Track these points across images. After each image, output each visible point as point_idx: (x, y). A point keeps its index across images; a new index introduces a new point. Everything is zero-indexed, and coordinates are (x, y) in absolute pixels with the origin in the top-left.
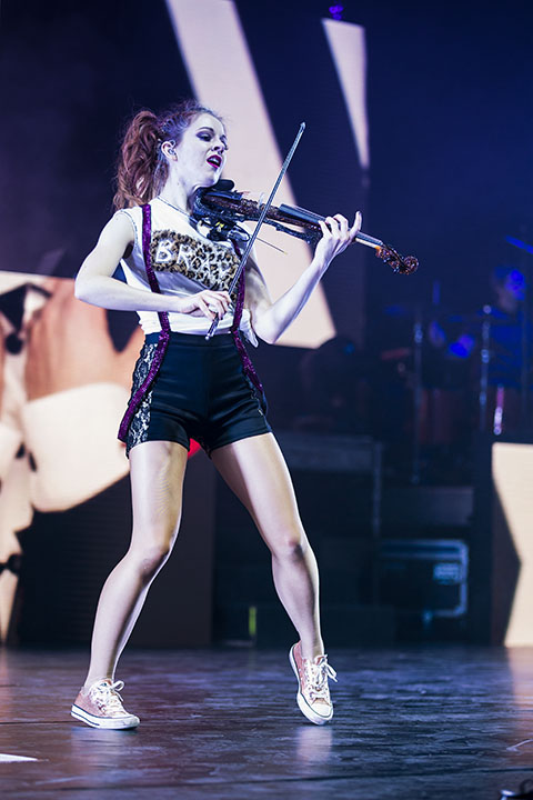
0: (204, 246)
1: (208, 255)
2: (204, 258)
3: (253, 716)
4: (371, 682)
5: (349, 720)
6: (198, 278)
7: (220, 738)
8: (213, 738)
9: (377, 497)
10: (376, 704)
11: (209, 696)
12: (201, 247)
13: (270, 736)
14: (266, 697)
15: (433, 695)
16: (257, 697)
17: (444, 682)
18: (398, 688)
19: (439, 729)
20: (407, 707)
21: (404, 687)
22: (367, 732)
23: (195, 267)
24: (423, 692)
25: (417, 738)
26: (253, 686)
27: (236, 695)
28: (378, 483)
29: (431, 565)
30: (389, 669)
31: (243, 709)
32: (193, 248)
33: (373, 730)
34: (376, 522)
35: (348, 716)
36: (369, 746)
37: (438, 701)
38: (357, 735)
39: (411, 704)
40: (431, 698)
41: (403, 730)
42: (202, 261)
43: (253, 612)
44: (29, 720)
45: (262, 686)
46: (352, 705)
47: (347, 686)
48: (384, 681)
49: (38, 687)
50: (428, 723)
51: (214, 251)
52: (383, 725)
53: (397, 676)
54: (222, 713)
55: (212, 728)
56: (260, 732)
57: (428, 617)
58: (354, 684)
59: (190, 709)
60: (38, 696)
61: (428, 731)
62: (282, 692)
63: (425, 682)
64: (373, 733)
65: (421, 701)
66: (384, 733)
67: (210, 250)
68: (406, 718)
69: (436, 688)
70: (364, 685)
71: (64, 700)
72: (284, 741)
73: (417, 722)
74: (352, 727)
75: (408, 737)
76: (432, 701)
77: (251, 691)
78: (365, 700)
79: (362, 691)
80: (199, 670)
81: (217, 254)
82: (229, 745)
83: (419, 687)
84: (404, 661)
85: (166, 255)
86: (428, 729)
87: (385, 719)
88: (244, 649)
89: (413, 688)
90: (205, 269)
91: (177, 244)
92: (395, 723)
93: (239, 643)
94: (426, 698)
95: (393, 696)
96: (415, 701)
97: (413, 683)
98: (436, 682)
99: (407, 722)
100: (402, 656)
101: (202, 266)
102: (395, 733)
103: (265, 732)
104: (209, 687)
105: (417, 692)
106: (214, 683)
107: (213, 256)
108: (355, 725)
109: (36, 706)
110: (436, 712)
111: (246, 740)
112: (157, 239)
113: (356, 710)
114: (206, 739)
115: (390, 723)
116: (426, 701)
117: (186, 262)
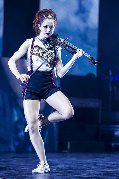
0: (46, 50)
1: (46, 53)
2: (45, 53)
3: (69, 170)
4: (99, 161)
5: (93, 171)
6: (43, 58)
7: (61, 175)
8: (59, 175)
9: (100, 114)
10: (100, 167)
11: (58, 164)
12: (45, 50)
13: (73, 175)
14: (72, 165)
15: (115, 164)
16: (70, 165)
17: (117, 161)
18: (106, 163)
19: (116, 173)
20: (107, 167)
21: (107, 163)
22: (98, 174)
23: (42, 55)
24: (112, 164)
25: (110, 175)
26: (69, 162)
27: (65, 164)
28: (100, 111)
29: (114, 131)
30: (103, 158)
31: (67, 168)
32: (43, 51)
33: (99, 173)
34: (100, 121)
35: (93, 170)
36: (99, 177)
37: (116, 166)
38: (95, 175)
39: (109, 167)
40: (114, 165)
41: (107, 173)
42: (44, 54)
43: (69, 143)
44: (12, 170)
45: (71, 162)
46: (94, 167)
47: (93, 162)
48: (102, 161)
49: (15, 162)
50: (113, 172)
51: (48, 52)
52: (102, 172)
53: (105, 160)
54: (61, 169)
55: (59, 173)
56: (71, 174)
57: (113, 145)
58: (94, 162)
59: (53, 168)
60: (15, 164)
61: (113, 174)
62: (77, 164)
63: (112, 161)
64: (99, 174)
65: (111, 166)
66: (102, 174)
67: (47, 52)
68: (108, 170)
69: (115, 163)
70: (97, 162)
71: (21, 165)
72: (77, 176)
73: (111, 171)
74: (94, 173)
75: (108, 175)
76: (114, 166)
77: (68, 163)
78: (97, 166)
79: (96, 163)
80: (55, 158)
81: (49, 53)
82: (63, 177)
83: (111, 162)
84: (107, 156)
85: (35, 51)
86: (114, 173)
87: (102, 171)
88: (66, 153)
89: (110, 163)
90: (45, 56)
91: (39, 49)
92: (105, 172)
93: (65, 151)
94: (113, 165)
95: (104, 165)
96: (110, 166)
97: (109, 161)
98: (115, 161)
99: (108, 171)
100: (106, 155)
101: (44, 55)
102: (105, 174)
103: (72, 174)
104: (58, 162)
105: (110, 164)
106: (59, 161)
107: (48, 53)
108: (95, 172)
109: (15, 167)
110: (115, 169)
111: (67, 176)
112: (34, 47)
113: (95, 168)
114: (57, 175)
115: (104, 171)
116: (113, 166)
117: (40, 54)
